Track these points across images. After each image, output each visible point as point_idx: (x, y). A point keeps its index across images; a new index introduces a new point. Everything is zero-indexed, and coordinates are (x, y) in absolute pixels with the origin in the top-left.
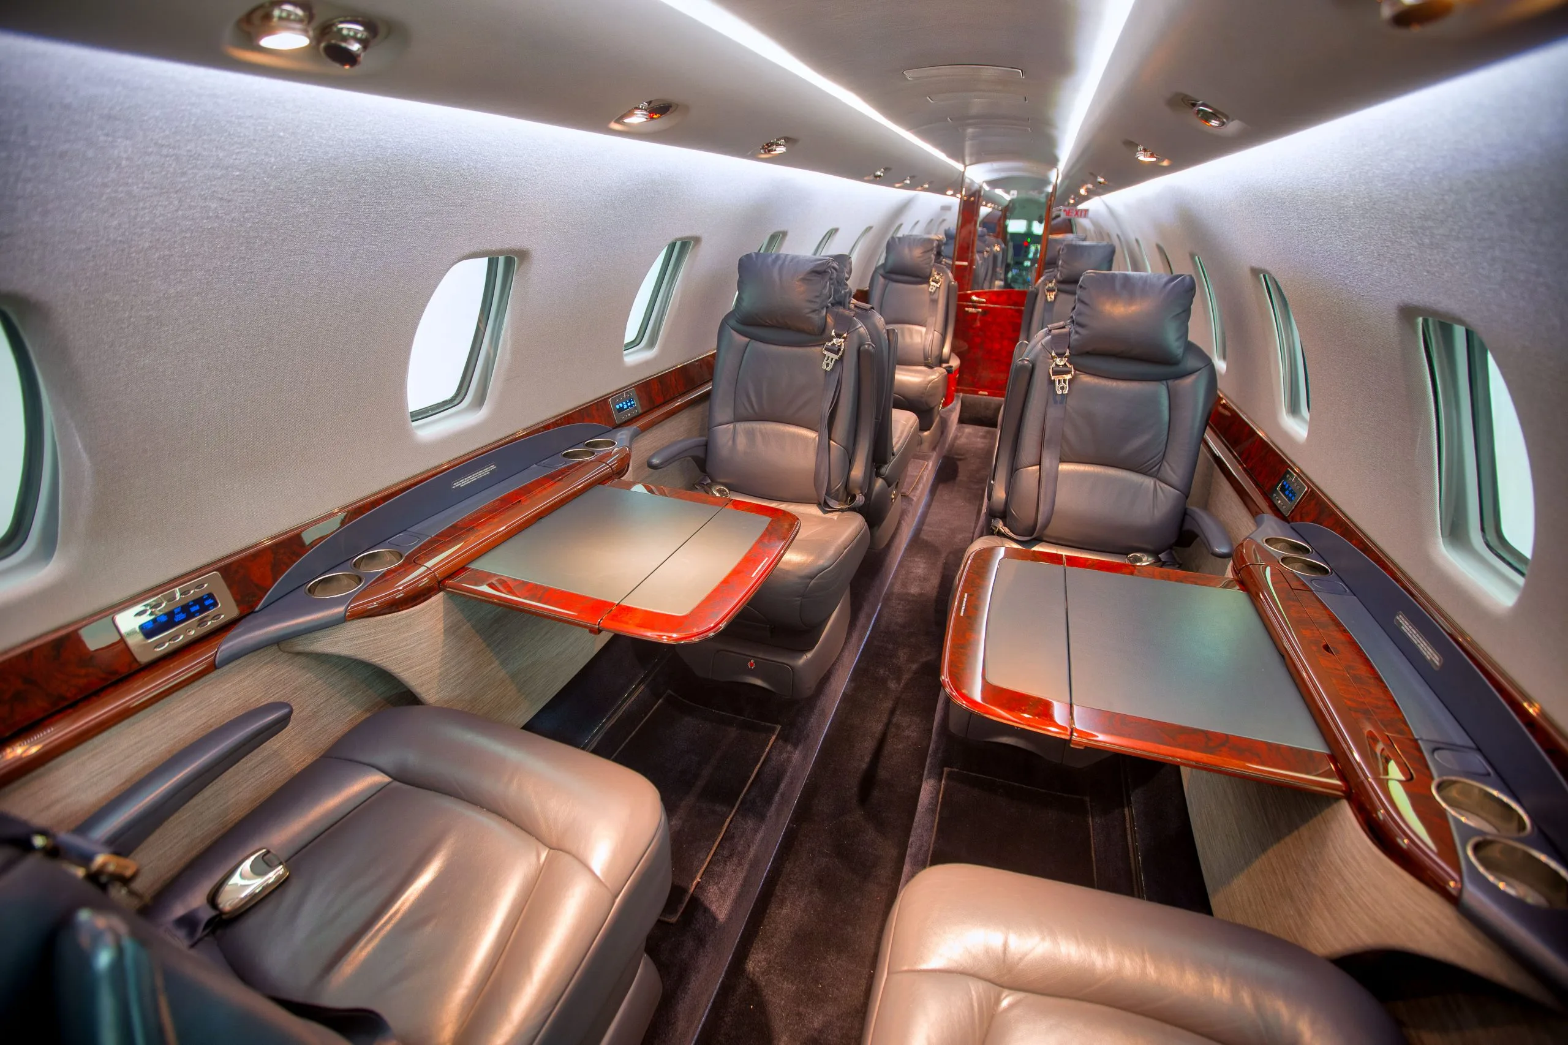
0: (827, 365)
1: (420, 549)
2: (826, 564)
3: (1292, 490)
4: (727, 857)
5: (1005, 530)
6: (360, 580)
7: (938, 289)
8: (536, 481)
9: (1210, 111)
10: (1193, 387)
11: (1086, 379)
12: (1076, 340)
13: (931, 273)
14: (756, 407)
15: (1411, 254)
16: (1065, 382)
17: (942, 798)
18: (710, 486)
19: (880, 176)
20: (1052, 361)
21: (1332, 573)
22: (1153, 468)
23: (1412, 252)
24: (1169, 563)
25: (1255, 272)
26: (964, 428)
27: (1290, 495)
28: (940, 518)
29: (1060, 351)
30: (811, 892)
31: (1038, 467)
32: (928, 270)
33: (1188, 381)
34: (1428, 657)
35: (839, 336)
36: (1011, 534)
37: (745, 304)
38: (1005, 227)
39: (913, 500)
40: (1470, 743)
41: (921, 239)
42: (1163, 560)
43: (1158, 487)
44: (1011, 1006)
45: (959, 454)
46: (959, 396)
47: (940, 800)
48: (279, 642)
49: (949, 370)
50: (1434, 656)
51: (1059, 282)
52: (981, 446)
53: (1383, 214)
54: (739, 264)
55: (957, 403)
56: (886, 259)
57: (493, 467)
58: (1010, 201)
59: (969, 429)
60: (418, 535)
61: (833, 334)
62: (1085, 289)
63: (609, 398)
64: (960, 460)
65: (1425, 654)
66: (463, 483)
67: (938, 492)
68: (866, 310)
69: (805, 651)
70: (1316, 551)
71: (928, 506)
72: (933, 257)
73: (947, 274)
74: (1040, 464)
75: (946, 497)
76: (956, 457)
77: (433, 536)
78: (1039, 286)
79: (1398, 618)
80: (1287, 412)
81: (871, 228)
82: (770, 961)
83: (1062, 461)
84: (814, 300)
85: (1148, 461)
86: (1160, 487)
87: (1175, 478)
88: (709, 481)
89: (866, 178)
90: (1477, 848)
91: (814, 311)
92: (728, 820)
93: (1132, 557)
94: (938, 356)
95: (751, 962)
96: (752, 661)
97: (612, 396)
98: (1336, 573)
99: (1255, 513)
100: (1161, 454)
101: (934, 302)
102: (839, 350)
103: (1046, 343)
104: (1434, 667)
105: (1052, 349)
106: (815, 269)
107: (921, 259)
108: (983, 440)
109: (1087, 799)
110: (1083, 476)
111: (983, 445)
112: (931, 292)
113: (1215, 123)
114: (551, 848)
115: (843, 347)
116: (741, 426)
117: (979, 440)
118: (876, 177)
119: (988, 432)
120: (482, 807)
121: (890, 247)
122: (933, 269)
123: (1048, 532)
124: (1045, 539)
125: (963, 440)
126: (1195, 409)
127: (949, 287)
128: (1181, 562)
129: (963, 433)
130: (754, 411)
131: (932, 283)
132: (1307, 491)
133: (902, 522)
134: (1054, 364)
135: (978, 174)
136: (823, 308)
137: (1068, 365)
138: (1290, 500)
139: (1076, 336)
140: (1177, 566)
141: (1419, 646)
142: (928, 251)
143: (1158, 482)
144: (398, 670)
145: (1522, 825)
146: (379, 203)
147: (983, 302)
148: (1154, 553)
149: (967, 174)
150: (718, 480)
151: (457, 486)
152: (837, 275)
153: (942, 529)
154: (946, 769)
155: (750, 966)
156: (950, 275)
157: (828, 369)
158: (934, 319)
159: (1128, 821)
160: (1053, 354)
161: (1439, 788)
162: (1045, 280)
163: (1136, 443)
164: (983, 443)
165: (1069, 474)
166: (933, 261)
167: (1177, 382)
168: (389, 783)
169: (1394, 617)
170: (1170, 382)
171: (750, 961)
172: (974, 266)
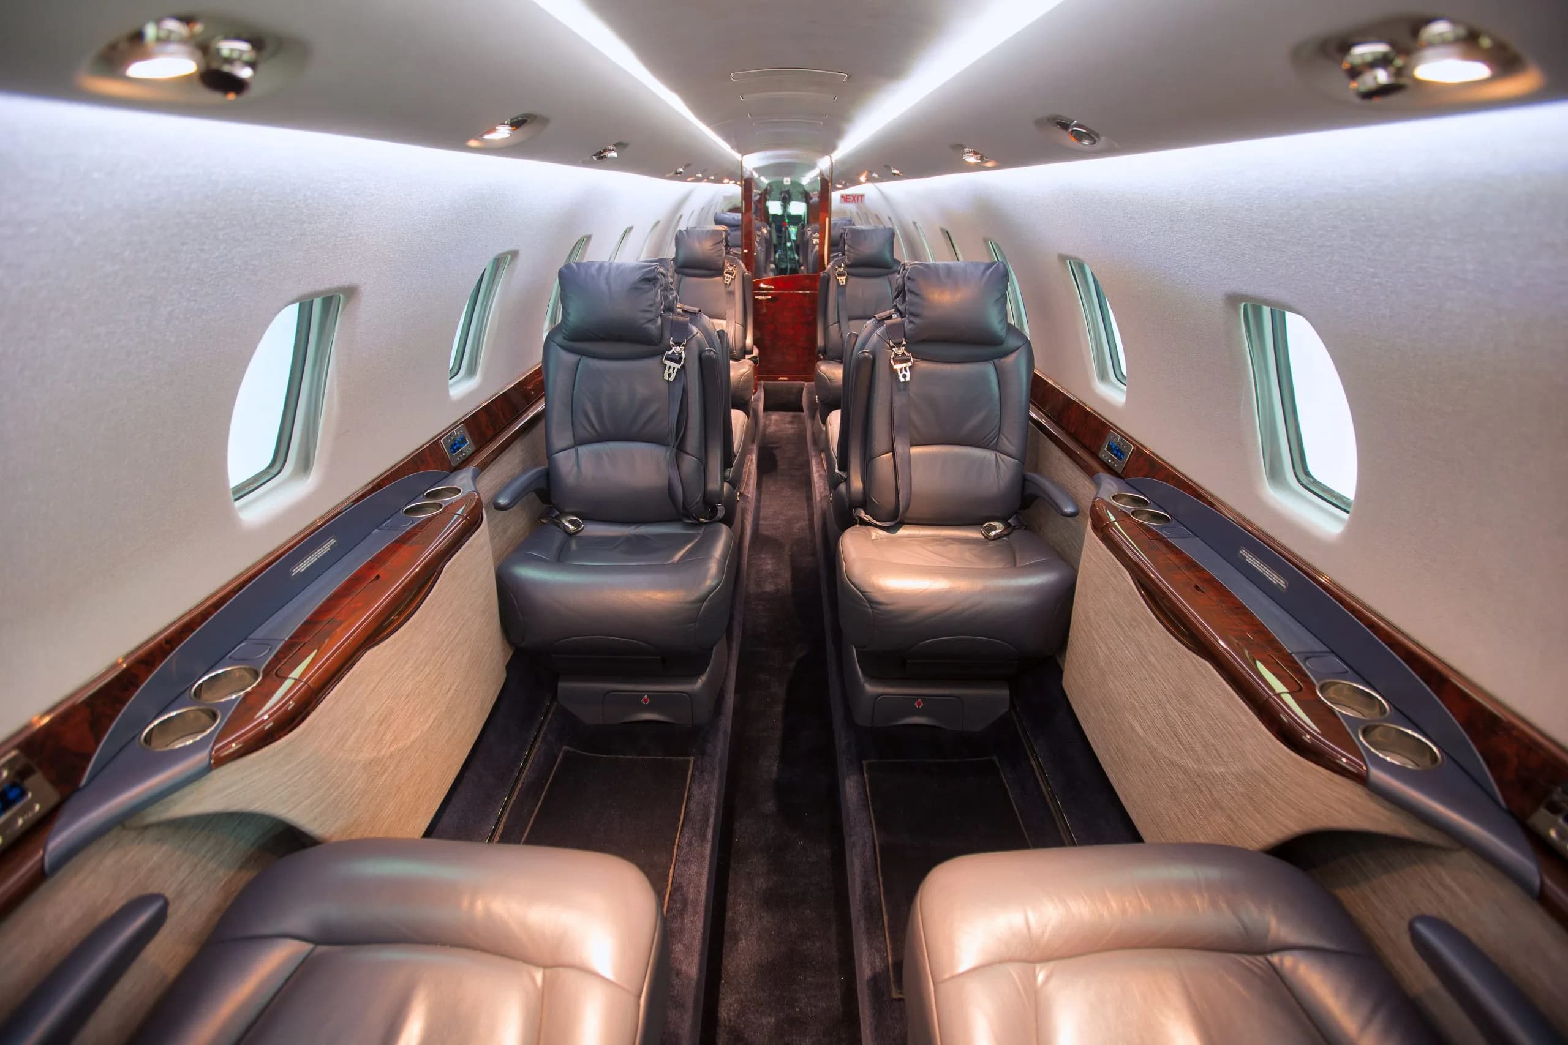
0: (669, 375)
1: (277, 659)
2: (714, 584)
3: (1119, 449)
4: (682, 910)
5: (868, 518)
6: (214, 717)
7: (733, 281)
8: (386, 548)
9: (1084, 131)
10: (1015, 361)
11: (923, 365)
12: (910, 329)
13: (724, 264)
14: (597, 427)
15: (1246, 254)
16: (906, 370)
17: (870, 791)
18: (557, 517)
19: (681, 173)
20: (890, 351)
21: (1172, 520)
22: (992, 442)
23: (1247, 252)
24: (1017, 527)
25: (1063, 258)
26: (770, 415)
27: (1119, 454)
28: (773, 510)
29: (898, 341)
30: (760, 918)
31: (891, 454)
32: (721, 262)
33: (1010, 359)
34: (1274, 582)
35: (678, 344)
36: (874, 522)
37: (573, 318)
38: (766, 209)
39: (748, 497)
40: (1325, 649)
41: (709, 231)
42: (1013, 525)
43: (999, 458)
44: (1047, 979)
45: (774, 443)
46: (761, 385)
47: (869, 794)
48: (123, 821)
49: (753, 359)
50: (1279, 581)
51: (847, 266)
52: (791, 431)
53: (1222, 220)
54: (559, 275)
55: (761, 392)
56: (677, 253)
57: (333, 541)
58: (768, 184)
59: (775, 416)
60: (266, 642)
61: (671, 343)
62: (913, 280)
63: (440, 439)
64: (777, 448)
65: (1271, 579)
66: (302, 567)
67: (764, 485)
68: (695, 314)
69: (698, 675)
70: (1153, 502)
71: (758, 500)
72: (723, 248)
73: (739, 265)
74: (893, 450)
75: (773, 488)
76: (771, 446)
77: (287, 639)
78: (829, 271)
79: (1241, 552)
80: (1098, 379)
81: (658, 223)
82: (742, 1001)
83: (912, 445)
84: (649, 309)
85: (989, 434)
86: (1003, 461)
87: (1011, 448)
88: (557, 513)
89: (667, 176)
90: (1365, 733)
91: (650, 321)
92: (671, 871)
93: (986, 526)
94: (742, 347)
95: (723, 1009)
96: (646, 696)
97: (443, 437)
98: (1176, 520)
99: (1090, 473)
100: (998, 427)
101: (731, 293)
102: (681, 358)
103: (882, 333)
104: (1282, 590)
105: (890, 340)
106: (644, 277)
107: (712, 252)
108: (790, 426)
109: (995, 758)
110: (933, 457)
111: (793, 430)
112: (727, 284)
113: (1086, 142)
114: (545, 967)
115: (683, 355)
116: (583, 450)
117: (787, 426)
118: (677, 173)
119: (793, 417)
120: (443, 944)
121: (679, 239)
122: (726, 261)
123: (908, 514)
124: (906, 521)
125: (772, 429)
126: (1020, 387)
127: (743, 276)
128: (1026, 524)
129: (771, 420)
130: (596, 431)
131: (726, 275)
132: (1133, 450)
133: (745, 521)
134: (893, 354)
135: (752, 162)
136: (658, 317)
137: (906, 353)
138: (1120, 458)
139: (911, 326)
140: (1024, 528)
141: (1265, 574)
142: (719, 243)
143: (999, 455)
144: (284, 811)
145: (1383, 710)
146: (202, 250)
147: (771, 289)
148: (1004, 520)
149: (744, 164)
150: (567, 510)
151: (297, 571)
152: (665, 281)
153: (778, 522)
154: (864, 762)
155: (723, 1013)
156: (743, 265)
157: (671, 379)
158: (733, 310)
159: (1036, 770)
160: (892, 344)
161: (1322, 689)
162: (834, 264)
163: (974, 421)
164: (792, 428)
165: (921, 456)
166: (724, 253)
167: (1002, 360)
168: (312, 951)
169: (1238, 551)
170: (996, 361)
171: (721, 1008)
172: (755, 254)
